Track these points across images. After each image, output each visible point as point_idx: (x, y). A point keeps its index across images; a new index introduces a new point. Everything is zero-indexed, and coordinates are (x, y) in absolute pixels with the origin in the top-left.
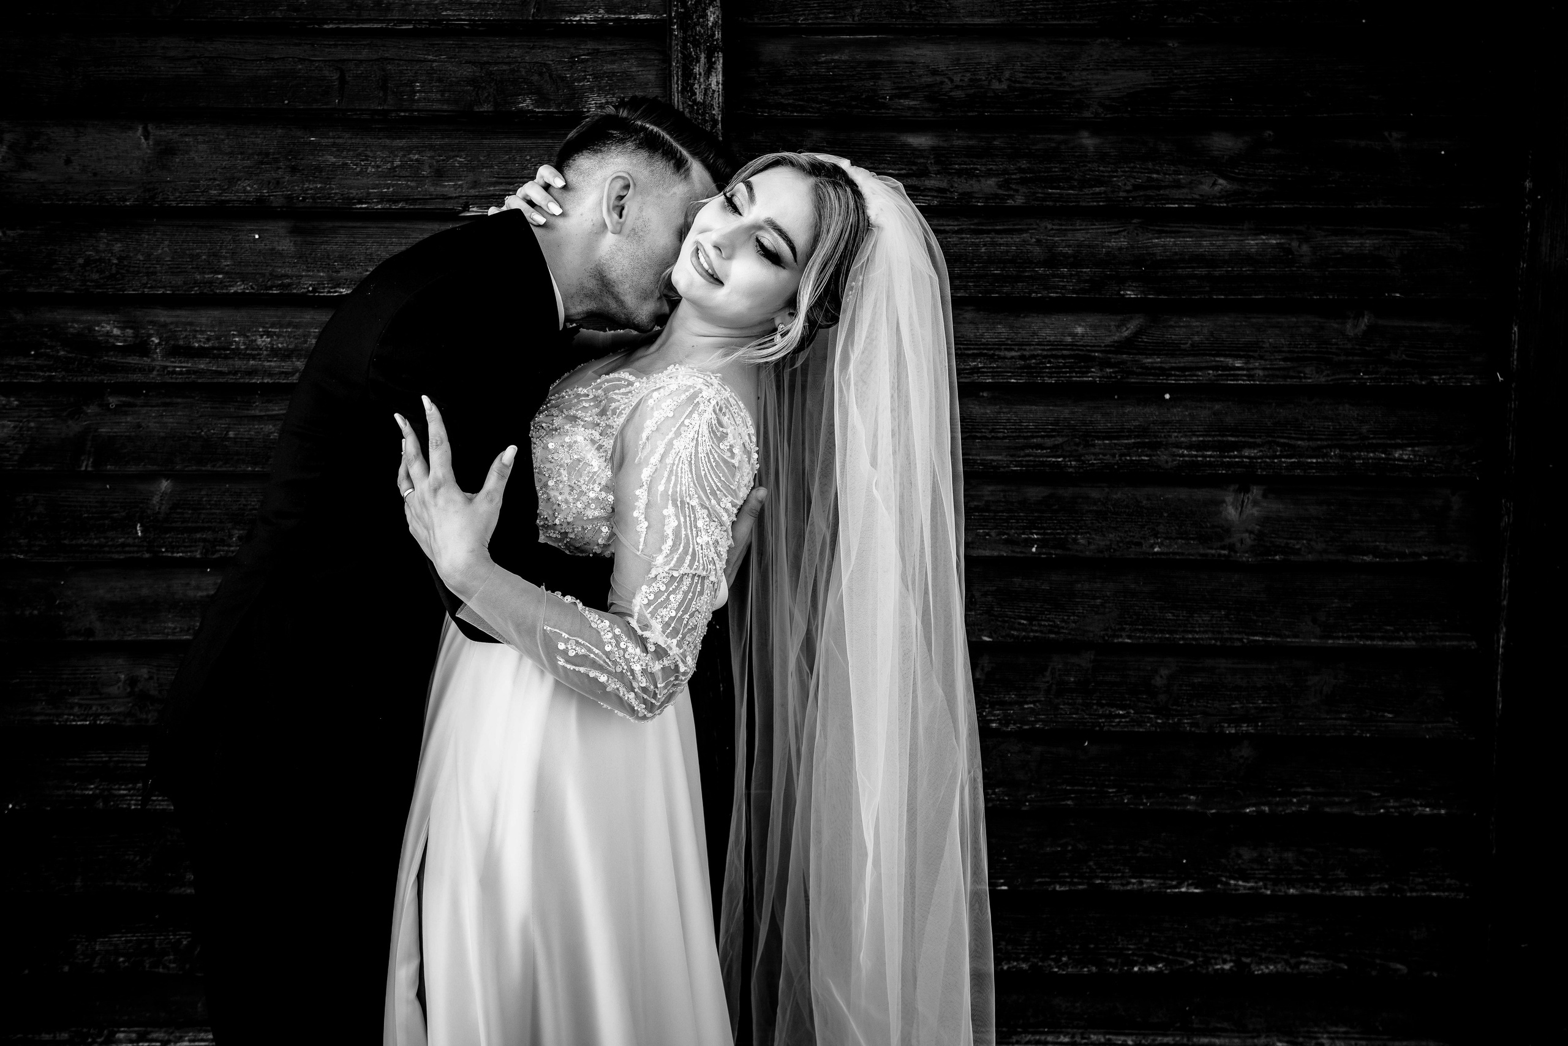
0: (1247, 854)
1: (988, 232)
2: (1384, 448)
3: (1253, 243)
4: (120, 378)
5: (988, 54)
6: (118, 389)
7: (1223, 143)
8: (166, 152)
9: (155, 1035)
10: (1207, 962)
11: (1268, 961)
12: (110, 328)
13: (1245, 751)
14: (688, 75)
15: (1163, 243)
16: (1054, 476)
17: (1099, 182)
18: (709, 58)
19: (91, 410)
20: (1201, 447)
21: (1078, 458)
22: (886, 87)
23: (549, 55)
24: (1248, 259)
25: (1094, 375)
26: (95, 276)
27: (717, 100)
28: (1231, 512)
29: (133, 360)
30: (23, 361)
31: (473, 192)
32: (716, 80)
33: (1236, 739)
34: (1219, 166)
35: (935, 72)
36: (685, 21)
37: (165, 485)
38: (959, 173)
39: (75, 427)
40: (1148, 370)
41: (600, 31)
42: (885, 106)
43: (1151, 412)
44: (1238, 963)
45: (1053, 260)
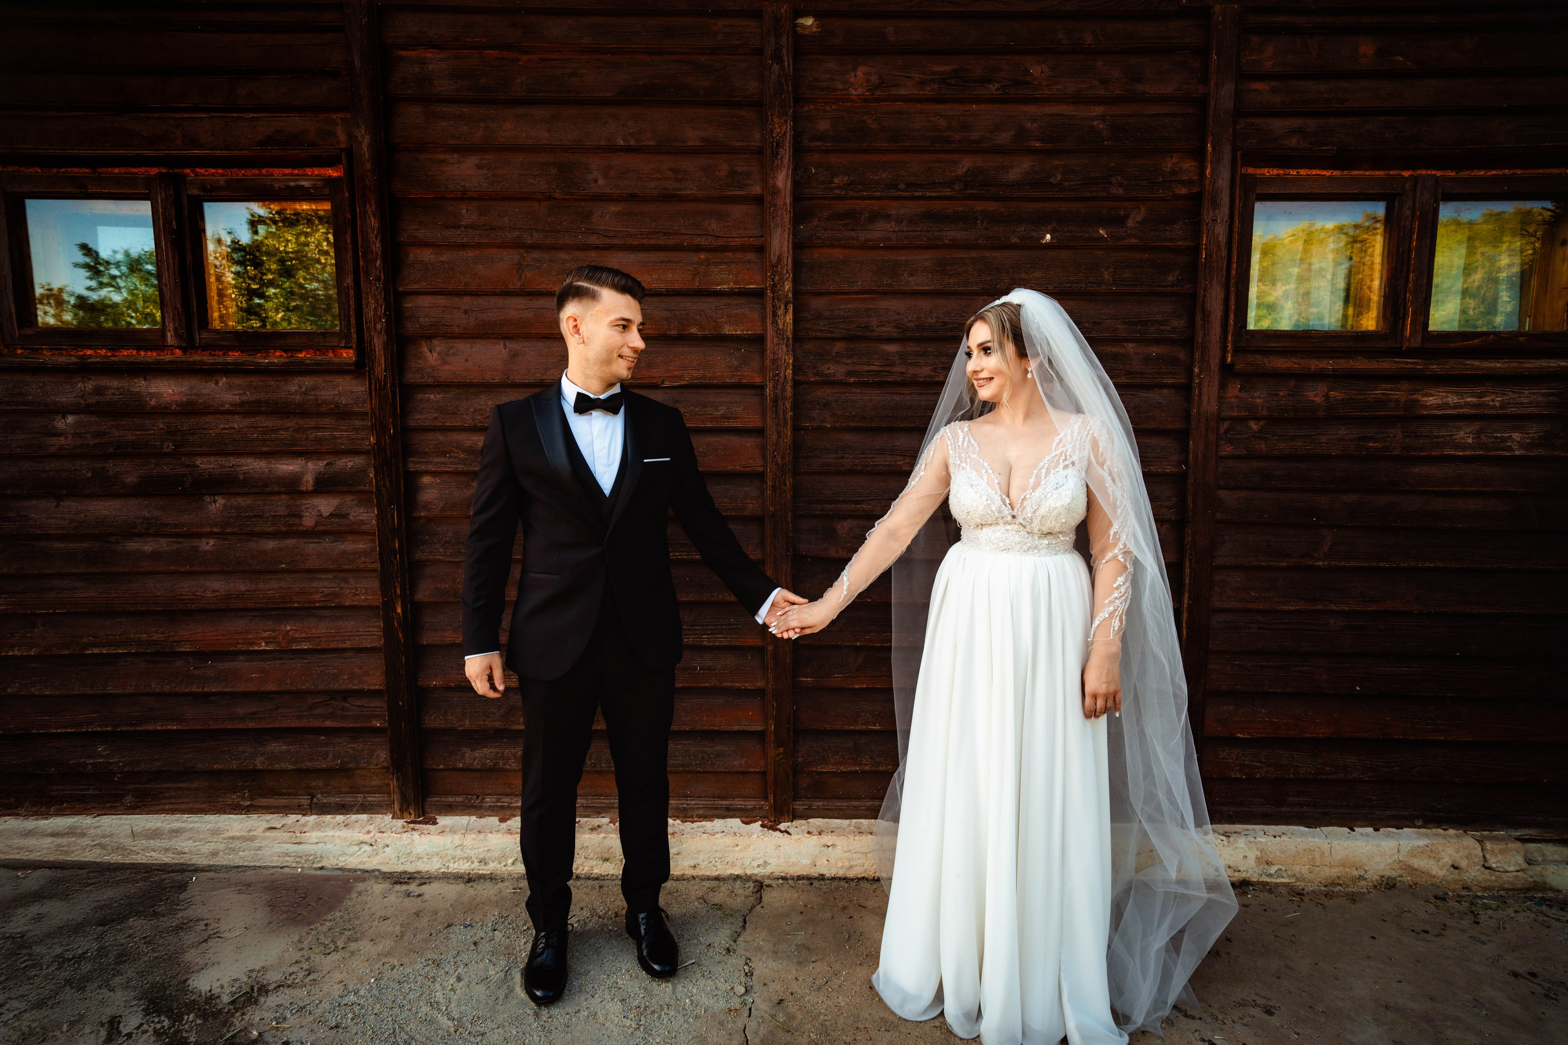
1: (926, 394)
5: (924, 304)
8: (514, 355)
9: (504, 800)
14: (775, 314)
18: (786, 306)
22: (874, 322)
23: (706, 305)
26: (479, 417)
27: (790, 328)
30: (443, 460)
31: (666, 374)
32: (789, 318)
35: (899, 314)
36: (773, 288)
38: (911, 364)
41: (731, 294)
42: (873, 331)
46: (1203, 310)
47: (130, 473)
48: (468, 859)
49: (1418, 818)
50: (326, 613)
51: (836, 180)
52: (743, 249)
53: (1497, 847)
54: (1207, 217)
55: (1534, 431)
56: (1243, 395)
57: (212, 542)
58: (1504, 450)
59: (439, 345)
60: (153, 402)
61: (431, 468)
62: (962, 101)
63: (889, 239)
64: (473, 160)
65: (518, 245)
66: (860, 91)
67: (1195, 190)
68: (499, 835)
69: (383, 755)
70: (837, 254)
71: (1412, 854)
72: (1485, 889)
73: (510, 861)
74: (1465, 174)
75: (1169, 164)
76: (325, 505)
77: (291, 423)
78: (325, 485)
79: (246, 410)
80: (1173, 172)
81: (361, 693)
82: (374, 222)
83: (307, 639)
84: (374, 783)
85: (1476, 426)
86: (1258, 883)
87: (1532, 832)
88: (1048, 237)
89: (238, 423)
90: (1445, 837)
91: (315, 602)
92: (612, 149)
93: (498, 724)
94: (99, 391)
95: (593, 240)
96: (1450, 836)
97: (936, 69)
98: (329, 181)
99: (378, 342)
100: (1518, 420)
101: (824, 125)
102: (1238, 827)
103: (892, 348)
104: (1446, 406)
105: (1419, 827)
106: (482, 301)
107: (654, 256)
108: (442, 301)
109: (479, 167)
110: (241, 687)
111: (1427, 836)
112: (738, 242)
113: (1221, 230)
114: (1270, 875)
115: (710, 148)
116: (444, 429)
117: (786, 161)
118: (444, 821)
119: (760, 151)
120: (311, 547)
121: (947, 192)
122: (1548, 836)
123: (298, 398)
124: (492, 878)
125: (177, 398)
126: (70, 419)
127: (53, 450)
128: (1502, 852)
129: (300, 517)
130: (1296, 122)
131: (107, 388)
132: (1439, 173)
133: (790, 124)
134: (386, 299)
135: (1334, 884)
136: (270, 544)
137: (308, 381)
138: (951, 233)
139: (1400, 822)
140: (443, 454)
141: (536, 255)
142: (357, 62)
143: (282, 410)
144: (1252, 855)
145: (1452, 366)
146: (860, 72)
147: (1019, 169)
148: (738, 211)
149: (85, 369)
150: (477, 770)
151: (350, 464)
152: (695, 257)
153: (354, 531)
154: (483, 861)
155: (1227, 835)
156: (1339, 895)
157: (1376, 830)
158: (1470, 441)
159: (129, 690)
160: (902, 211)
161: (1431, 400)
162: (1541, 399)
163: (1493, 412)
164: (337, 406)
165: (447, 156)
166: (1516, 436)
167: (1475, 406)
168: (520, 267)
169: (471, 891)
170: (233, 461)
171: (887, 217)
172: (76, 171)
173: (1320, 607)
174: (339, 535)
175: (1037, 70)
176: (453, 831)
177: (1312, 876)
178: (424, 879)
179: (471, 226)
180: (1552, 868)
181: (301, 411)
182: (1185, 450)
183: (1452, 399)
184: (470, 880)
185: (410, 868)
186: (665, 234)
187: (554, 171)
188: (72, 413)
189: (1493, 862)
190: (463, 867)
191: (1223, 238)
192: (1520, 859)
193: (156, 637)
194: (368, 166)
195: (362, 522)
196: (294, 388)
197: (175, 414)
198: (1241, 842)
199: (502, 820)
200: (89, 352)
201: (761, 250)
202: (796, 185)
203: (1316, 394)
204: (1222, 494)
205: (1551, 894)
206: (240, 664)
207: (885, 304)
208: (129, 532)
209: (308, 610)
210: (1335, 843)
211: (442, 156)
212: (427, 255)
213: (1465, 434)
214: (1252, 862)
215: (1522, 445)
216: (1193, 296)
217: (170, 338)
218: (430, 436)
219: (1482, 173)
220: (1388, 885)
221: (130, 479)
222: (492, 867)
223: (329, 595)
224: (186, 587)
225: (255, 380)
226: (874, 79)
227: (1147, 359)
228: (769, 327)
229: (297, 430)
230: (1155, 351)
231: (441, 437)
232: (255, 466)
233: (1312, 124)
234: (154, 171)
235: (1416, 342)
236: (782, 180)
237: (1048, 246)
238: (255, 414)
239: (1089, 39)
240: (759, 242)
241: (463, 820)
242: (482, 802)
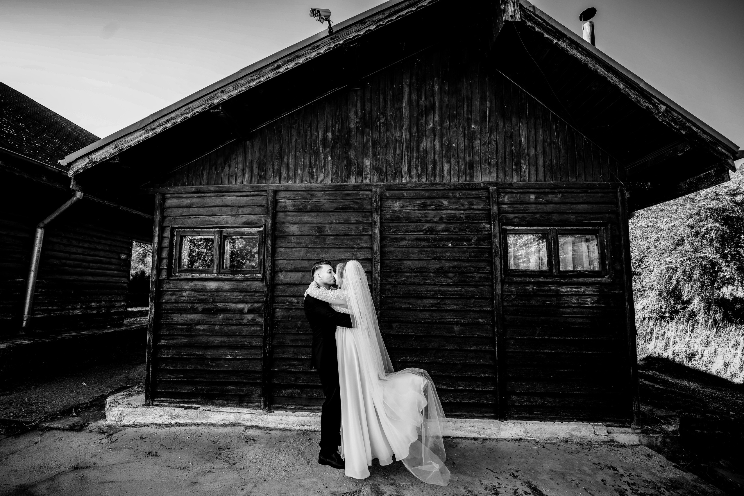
0: (460, 383)
2: (477, 319)
3: (456, 289)
4: (295, 307)
6: (294, 309)
7: (451, 275)
8: (303, 276)
10: (455, 400)
11: (464, 400)
12: (294, 300)
13: (459, 366)
14: (375, 266)
15: (443, 289)
16: (429, 323)
17: (433, 280)
18: (378, 264)
19: (291, 311)
20: (450, 319)
21: (432, 320)
22: (403, 267)
24: (456, 291)
25: (434, 308)
28: (455, 328)
29: (297, 305)
32: (379, 267)
33: (458, 364)
34: (450, 278)
36: (375, 258)
37: (300, 322)
39: (289, 314)
40: (442, 307)
42: (402, 270)
43: (443, 314)
44: (460, 400)
45: (427, 291)
46: (495, 265)
47: (200, 307)
48: (283, 424)
49: (575, 419)
50: (247, 348)
51: (392, 230)
52: (366, 248)
53: (598, 428)
54: (493, 240)
55: (594, 299)
56: (509, 288)
57: (219, 327)
58: (586, 304)
59: (284, 273)
60: (208, 288)
61: (279, 307)
62: (425, 210)
63: (406, 245)
64: (296, 226)
65: (306, 247)
66: (397, 208)
67: (490, 233)
68: (292, 417)
69: (259, 391)
70: (392, 249)
71: (573, 430)
72: (596, 442)
73: (295, 425)
74: (564, 228)
75: (482, 226)
76: (250, 317)
77: (243, 294)
78: (250, 311)
79: (232, 290)
80: (484, 228)
81: (255, 372)
82: (270, 242)
83: (241, 355)
84: (256, 400)
85: (577, 297)
86: (525, 439)
87: (610, 423)
88: (450, 245)
89: (229, 294)
90: (583, 425)
91: (245, 344)
92: (332, 223)
93: (293, 382)
94: (195, 285)
95: (326, 246)
96: (585, 425)
97: (418, 202)
98: (259, 232)
99: (268, 273)
100: (589, 296)
101: (388, 216)
102: (519, 421)
103: (408, 274)
104: (567, 291)
105: (576, 422)
106: (296, 262)
107: (342, 250)
108: (285, 262)
109: (297, 228)
110: (222, 369)
111: (577, 424)
112: (365, 246)
113: (498, 244)
114: (528, 437)
115: (358, 222)
116: (283, 296)
117: (378, 226)
118: (276, 412)
119: (371, 223)
120: (245, 329)
121: (422, 233)
122: (615, 425)
123: (245, 287)
124: (290, 430)
125: (214, 287)
126: (187, 292)
127: (182, 301)
128: (600, 429)
129: (243, 320)
130: (516, 215)
131: (197, 284)
132: (557, 228)
133: (379, 217)
134: (271, 262)
135: (549, 440)
136: (234, 328)
137: (249, 283)
138: (423, 244)
139: (569, 420)
140: (283, 303)
141: (311, 249)
142: (269, 204)
143: (241, 291)
144: (522, 430)
145: (568, 280)
146: (398, 203)
147: (441, 227)
148: (365, 238)
149: (193, 280)
150: (286, 397)
151: (257, 305)
152: (353, 250)
153: (257, 324)
154: (287, 425)
155: (514, 423)
156: (549, 443)
157: (562, 423)
158: (576, 301)
159: (193, 368)
160: (410, 238)
161: (563, 290)
162: (594, 289)
163: (581, 293)
164: (256, 290)
165: (289, 225)
166: (589, 300)
167: (576, 291)
168: (306, 253)
169: (284, 433)
170: (227, 304)
171: (405, 239)
172: (197, 230)
173: (538, 351)
174: (252, 325)
175: (445, 202)
176: (279, 415)
177: (542, 437)
178: (271, 429)
179: (295, 243)
180: (616, 435)
181: (246, 291)
182: (493, 304)
183: (569, 289)
184: (283, 430)
185: (266, 426)
186: (345, 244)
187: (317, 228)
188: (188, 291)
189: (597, 433)
190: (282, 426)
191: (498, 245)
192: (606, 432)
193: (201, 353)
194: (270, 228)
195: (259, 322)
196: (244, 285)
197: (214, 291)
198: (519, 426)
199: (293, 413)
200: (193, 275)
201: (371, 248)
202: (381, 232)
203: (530, 288)
204: (506, 316)
205: (616, 443)
206: (222, 362)
207: (405, 262)
208: (198, 323)
209: (242, 347)
210: (548, 426)
211: (288, 225)
212: (282, 250)
213: (574, 300)
214: (522, 432)
215: (591, 303)
216: (492, 261)
217: (215, 271)
218: (280, 298)
219: (569, 228)
220: (566, 440)
221: (200, 309)
222: (290, 427)
223: (248, 342)
224: (211, 340)
225: (235, 283)
226: (401, 205)
227: (480, 278)
228: (373, 269)
229: (244, 296)
230: (483, 275)
231: (282, 298)
232: (232, 306)
233: (520, 216)
234: (216, 229)
235: (557, 273)
236: (377, 231)
237: (450, 247)
238: (233, 291)
239: (458, 195)
240: (370, 246)
241: (281, 412)
242: (287, 407)
